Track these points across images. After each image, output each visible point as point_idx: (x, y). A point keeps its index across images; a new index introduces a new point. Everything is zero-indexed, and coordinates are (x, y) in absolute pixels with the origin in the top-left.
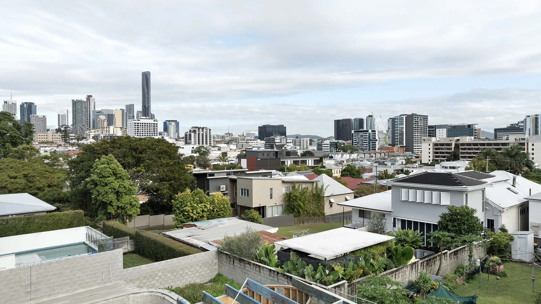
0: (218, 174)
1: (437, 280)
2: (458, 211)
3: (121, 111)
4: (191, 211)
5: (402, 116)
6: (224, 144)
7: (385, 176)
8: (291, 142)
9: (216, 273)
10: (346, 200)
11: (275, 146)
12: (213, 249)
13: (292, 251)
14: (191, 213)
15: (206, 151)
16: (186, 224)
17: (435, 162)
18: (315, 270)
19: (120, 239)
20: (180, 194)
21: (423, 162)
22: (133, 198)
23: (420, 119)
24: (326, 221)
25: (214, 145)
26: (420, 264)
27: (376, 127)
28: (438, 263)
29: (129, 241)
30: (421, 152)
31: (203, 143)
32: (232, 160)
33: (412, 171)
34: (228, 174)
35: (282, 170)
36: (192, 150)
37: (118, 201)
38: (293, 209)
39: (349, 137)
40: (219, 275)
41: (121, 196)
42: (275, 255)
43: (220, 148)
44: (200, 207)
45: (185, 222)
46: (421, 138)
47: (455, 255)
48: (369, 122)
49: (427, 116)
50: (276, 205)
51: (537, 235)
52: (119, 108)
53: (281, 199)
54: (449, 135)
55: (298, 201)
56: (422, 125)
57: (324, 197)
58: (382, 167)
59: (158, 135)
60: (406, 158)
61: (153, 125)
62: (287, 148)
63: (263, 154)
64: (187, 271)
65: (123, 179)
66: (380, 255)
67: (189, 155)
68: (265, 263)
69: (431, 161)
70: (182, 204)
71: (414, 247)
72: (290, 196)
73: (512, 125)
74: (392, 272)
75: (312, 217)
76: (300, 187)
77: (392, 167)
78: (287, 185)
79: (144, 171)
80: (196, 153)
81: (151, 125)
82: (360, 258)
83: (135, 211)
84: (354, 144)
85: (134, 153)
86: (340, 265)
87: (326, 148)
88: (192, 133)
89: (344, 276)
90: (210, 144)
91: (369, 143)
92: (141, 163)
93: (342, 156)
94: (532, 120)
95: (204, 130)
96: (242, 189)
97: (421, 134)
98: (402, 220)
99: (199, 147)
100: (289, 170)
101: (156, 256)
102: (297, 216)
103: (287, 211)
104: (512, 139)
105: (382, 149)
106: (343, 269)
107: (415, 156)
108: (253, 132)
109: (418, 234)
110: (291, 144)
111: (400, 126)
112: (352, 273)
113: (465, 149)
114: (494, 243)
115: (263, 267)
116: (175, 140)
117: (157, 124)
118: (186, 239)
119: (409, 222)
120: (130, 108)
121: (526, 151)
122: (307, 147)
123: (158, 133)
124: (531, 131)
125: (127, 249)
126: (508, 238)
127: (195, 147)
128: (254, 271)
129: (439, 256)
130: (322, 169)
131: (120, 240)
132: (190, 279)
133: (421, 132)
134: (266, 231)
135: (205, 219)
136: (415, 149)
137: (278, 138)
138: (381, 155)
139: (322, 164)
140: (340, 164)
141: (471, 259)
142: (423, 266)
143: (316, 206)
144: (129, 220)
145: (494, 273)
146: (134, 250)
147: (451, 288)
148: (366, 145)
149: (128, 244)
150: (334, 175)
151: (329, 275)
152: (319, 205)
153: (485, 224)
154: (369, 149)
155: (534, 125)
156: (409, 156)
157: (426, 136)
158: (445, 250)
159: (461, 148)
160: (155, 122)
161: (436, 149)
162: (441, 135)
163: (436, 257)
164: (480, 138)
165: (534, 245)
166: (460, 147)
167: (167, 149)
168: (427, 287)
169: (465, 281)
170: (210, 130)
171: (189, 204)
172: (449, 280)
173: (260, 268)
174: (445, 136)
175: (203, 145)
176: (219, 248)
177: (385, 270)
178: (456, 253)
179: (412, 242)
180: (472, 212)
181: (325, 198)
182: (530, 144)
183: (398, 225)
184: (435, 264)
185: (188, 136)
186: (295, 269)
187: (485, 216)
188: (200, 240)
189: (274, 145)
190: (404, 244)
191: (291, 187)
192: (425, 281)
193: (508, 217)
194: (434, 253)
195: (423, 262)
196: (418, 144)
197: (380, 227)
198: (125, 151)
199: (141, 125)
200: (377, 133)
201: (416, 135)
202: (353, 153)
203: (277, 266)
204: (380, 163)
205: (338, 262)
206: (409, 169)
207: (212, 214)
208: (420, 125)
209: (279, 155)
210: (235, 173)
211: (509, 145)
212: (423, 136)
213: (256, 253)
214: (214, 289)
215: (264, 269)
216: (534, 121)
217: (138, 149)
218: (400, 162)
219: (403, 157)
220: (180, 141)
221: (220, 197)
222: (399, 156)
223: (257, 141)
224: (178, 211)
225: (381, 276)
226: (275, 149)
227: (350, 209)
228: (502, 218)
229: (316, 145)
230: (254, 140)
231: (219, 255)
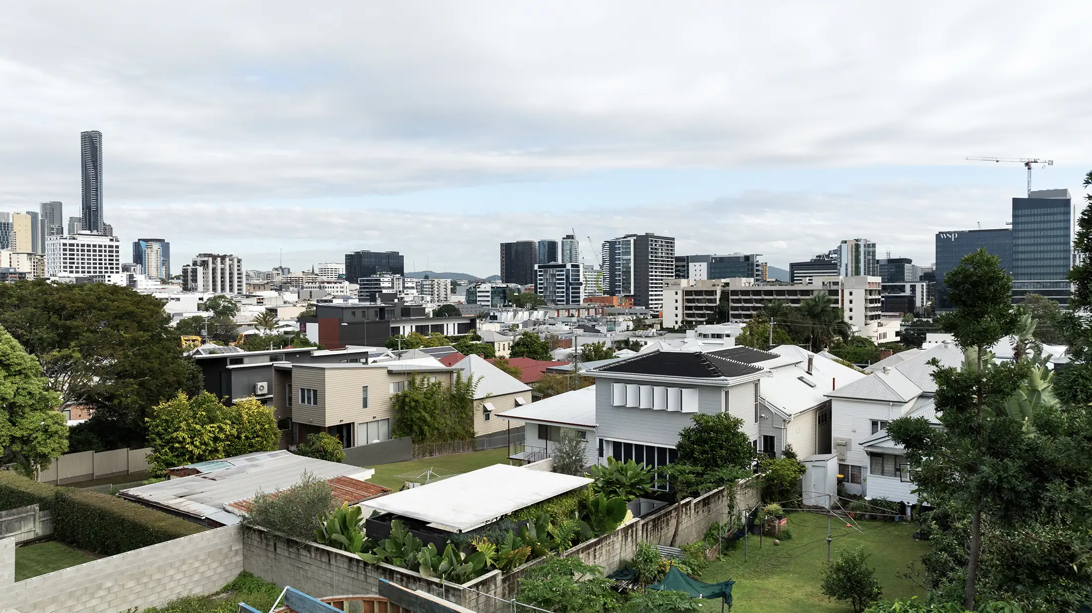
0: (251, 358)
1: (671, 556)
2: (711, 423)
3: (29, 217)
4: (189, 440)
5: (629, 239)
6: (271, 290)
7: (596, 355)
8: (413, 288)
9: (237, 572)
10: (517, 405)
11: (379, 297)
12: (232, 521)
13: (395, 519)
14: (188, 443)
15: (230, 305)
16: (176, 468)
17: (687, 326)
18: (440, 553)
19: (14, 511)
20: (162, 405)
21: (664, 326)
22: (51, 417)
23: (660, 243)
24: (477, 449)
25: (247, 293)
26: (640, 527)
27: (580, 257)
28: (673, 522)
29: (39, 514)
30: (661, 307)
31: (223, 289)
32: (288, 326)
33: (646, 343)
34: (274, 358)
35: (392, 345)
36: (198, 304)
37: (14, 424)
38: (410, 428)
39: (527, 277)
40: (244, 575)
41: (21, 413)
42: (361, 529)
43: (262, 299)
44: (210, 431)
45: (175, 464)
46: (662, 280)
47: (704, 505)
48: (567, 247)
49: (673, 239)
50: (376, 419)
51: (843, 460)
52: (23, 210)
53: (386, 407)
54: (711, 275)
55: (420, 410)
56: (664, 255)
57: (472, 401)
58: (590, 336)
59: (121, 272)
60: (635, 318)
61: (107, 249)
62: (406, 299)
63: (354, 313)
64: (171, 572)
65: (27, 376)
66: (566, 515)
67: (191, 315)
68: (340, 545)
69: (680, 324)
70: (168, 426)
71: (635, 494)
72: (403, 402)
73: (820, 256)
74: (589, 547)
75: (449, 442)
76: (426, 382)
77: (609, 335)
78: (398, 379)
79: (80, 356)
80: (207, 310)
81: (103, 249)
82: (528, 524)
83: (57, 446)
84: (539, 290)
85: (54, 318)
86: (489, 540)
87: (484, 300)
88: (198, 267)
89: (495, 561)
90: (239, 292)
91: (567, 289)
92: (72, 340)
93: (515, 316)
94: (850, 249)
95: (225, 262)
96: (303, 390)
97: (662, 272)
98: (614, 442)
99: (215, 297)
100: (408, 345)
101: (104, 543)
102: (419, 440)
103: (398, 433)
104: (817, 282)
105: (591, 300)
106: (494, 547)
107: (651, 315)
108: (334, 266)
109: (643, 469)
110: (414, 291)
111: (624, 257)
112: (510, 554)
113: (739, 301)
114: (773, 480)
115: (336, 554)
116: (159, 283)
117: (117, 247)
118: (173, 503)
119: (628, 446)
120: (53, 210)
121: (840, 306)
122: (446, 298)
123: (120, 266)
124: (850, 269)
125: (32, 533)
126: (796, 469)
127: (207, 296)
128: (318, 563)
129: (676, 509)
130: (474, 342)
131: (14, 515)
132: (180, 589)
133: (662, 269)
134: (348, 478)
135: (220, 456)
136: (652, 300)
137: (386, 279)
138: (588, 314)
139: (475, 332)
140: (510, 330)
141: (733, 511)
142: (647, 530)
143: (457, 420)
144: (41, 466)
145: (771, 534)
146: (51, 532)
147: (696, 568)
148: (561, 293)
149: (35, 520)
150: (497, 354)
151: (466, 561)
152: (464, 416)
153: (760, 444)
154: (568, 300)
155: (854, 258)
156: (641, 314)
157: (672, 276)
158: (684, 498)
159: (731, 299)
160: (114, 244)
161: (688, 301)
162: (698, 275)
163: (670, 512)
164: (765, 281)
165: (838, 478)
166: (731, 297)
167: (132, 308)
168: (652, 571)
169: (722, 552)
170: (239, 261)
171: (183, 425)
172: (692, 554)
173: (329, 556)
174: (704, 277)
175: (224, 293)
176: (244, 518)
177: (575, 542)
178: (706, 502)
179: (633, 485)
180: (735, 425)
181: (475, 403)
182: (846, 293)
183: (608, 452)
184: (668, 524)
185: (190, 274)
186: (401, 555)
187: (760, 431)
188: (206, 502)
189: (377, 294)
190: (617, 489)
191: (406, 383)
192: (648, 560)
193: (798, 430)
194: (668, 505)
195: (647, 523)
196: (656, 291)
197: (574, 458)
198: (32, 313)
199: (80, 248)
200: (581, 269)
201: (654, 273)
202: (536, 310)
203: (364, 550)
204: (586, 329)
205: (484, 535)
206: (639, 340)
207: (236, 445)
208: (660, 255)
209: (386, 316)
210: (289, 356)
211: (812, 294)
212: (665, 276)
213: (321, 524)
214: (231, 605)
215: (338, 558)
216: (854, 250)
217: (63, 308)
218: (624, 326)
219: (630, 317)
220: (172, 283)
221: (254, 407)
222: (623, 314)
223: (342, 285)
224: (158, 442)
225: (567, 556)
226: (379, 303)
227: (522, 423)
228: (788, 432)
229: (465, 294)
230: (335, 283)
231: (244, 534)
